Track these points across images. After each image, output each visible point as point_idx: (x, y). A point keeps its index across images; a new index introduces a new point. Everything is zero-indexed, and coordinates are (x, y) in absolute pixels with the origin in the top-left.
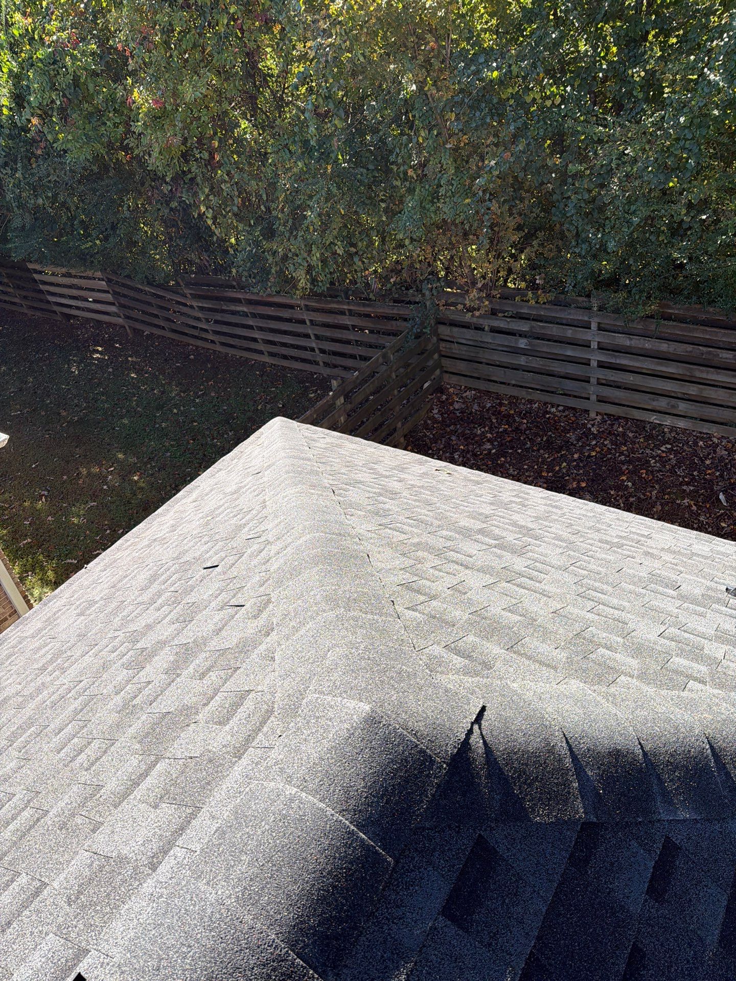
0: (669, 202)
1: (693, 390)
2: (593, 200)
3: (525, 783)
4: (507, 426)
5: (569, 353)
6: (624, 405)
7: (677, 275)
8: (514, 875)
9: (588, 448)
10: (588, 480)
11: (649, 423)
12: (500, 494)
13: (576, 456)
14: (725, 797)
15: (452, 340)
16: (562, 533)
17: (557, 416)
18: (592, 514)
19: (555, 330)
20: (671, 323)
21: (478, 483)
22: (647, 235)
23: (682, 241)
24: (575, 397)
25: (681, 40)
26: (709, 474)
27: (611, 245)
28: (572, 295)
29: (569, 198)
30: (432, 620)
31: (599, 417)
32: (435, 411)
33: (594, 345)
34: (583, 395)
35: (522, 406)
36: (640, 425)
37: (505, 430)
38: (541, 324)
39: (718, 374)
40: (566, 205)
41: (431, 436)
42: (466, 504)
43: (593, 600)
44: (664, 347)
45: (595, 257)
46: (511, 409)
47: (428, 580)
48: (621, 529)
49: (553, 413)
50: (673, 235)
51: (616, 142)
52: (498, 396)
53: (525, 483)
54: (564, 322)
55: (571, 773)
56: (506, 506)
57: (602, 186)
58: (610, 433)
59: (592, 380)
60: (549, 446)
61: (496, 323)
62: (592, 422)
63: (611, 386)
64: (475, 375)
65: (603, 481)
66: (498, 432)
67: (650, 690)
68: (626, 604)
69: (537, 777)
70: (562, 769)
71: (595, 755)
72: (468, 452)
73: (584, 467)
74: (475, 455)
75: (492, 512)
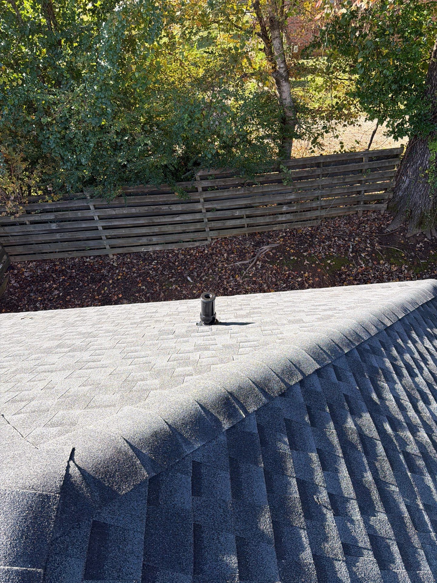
0: (106, 133)
1: (156, 229)
2: (64, 137)
3: (110, 477)
4: (64, 277)
5: (84, 226)
6: (126, 247)
7: (125, 171)
8: (120, 530)
9: (115, 275)
10: (122, 292)
11: (142, 252)
12: (68, 319)
13: (111, 282)
14: (213, 426)
15: (7, 235)
16: (109, 328)
17: (91, 263)
18: (125, 311)
19: (70, 215)
20: (132, 197)
21: (52, 317)
22: (101, 152)
23: (121, 153)
24: (98, 249)
25: (80, 44)
26: (179, 269)
27: (83, 161)
28: (72, 193)
29: (49, 138)
30: (32, 414)
31: (115, 257)
32: (13, 282)
33: (96, 218)
34: (102, 247)
35: (68, 263)
36: (138, 254)
37: (64, 280)
38: (61, 213)
39: (165, 218)
40: (49, 142)
41: (17, 298)
42: (46, 333)
43: (131, 358)
44: (133, 210)
45: (77, 169)
46: (62, 266)
47: (28, 390)
48: (141, 313)
49: (88, 262)
50: (115, 150)
51: (64, 103)
52: (51, 261)
53: (87, 306)
54: (74, 209)
55: (134, 457)
56: (73, 325)
57: (66, 129)
58: (124, 264)
59: (103, 237)
60: (93, 280)
61: (32, 219)
62: (112, 261)
63: (115, 238)
64: (32, 252)
65: (130, 290)
66: (59, 282)
67: (166, 392)
68: (149, 352)
69: (116, 470)
70: (129, 458)
71: (145, 441)
72: (45, 300)
73: (117, 286)
74: (50, 300)
75: (64, 331)
